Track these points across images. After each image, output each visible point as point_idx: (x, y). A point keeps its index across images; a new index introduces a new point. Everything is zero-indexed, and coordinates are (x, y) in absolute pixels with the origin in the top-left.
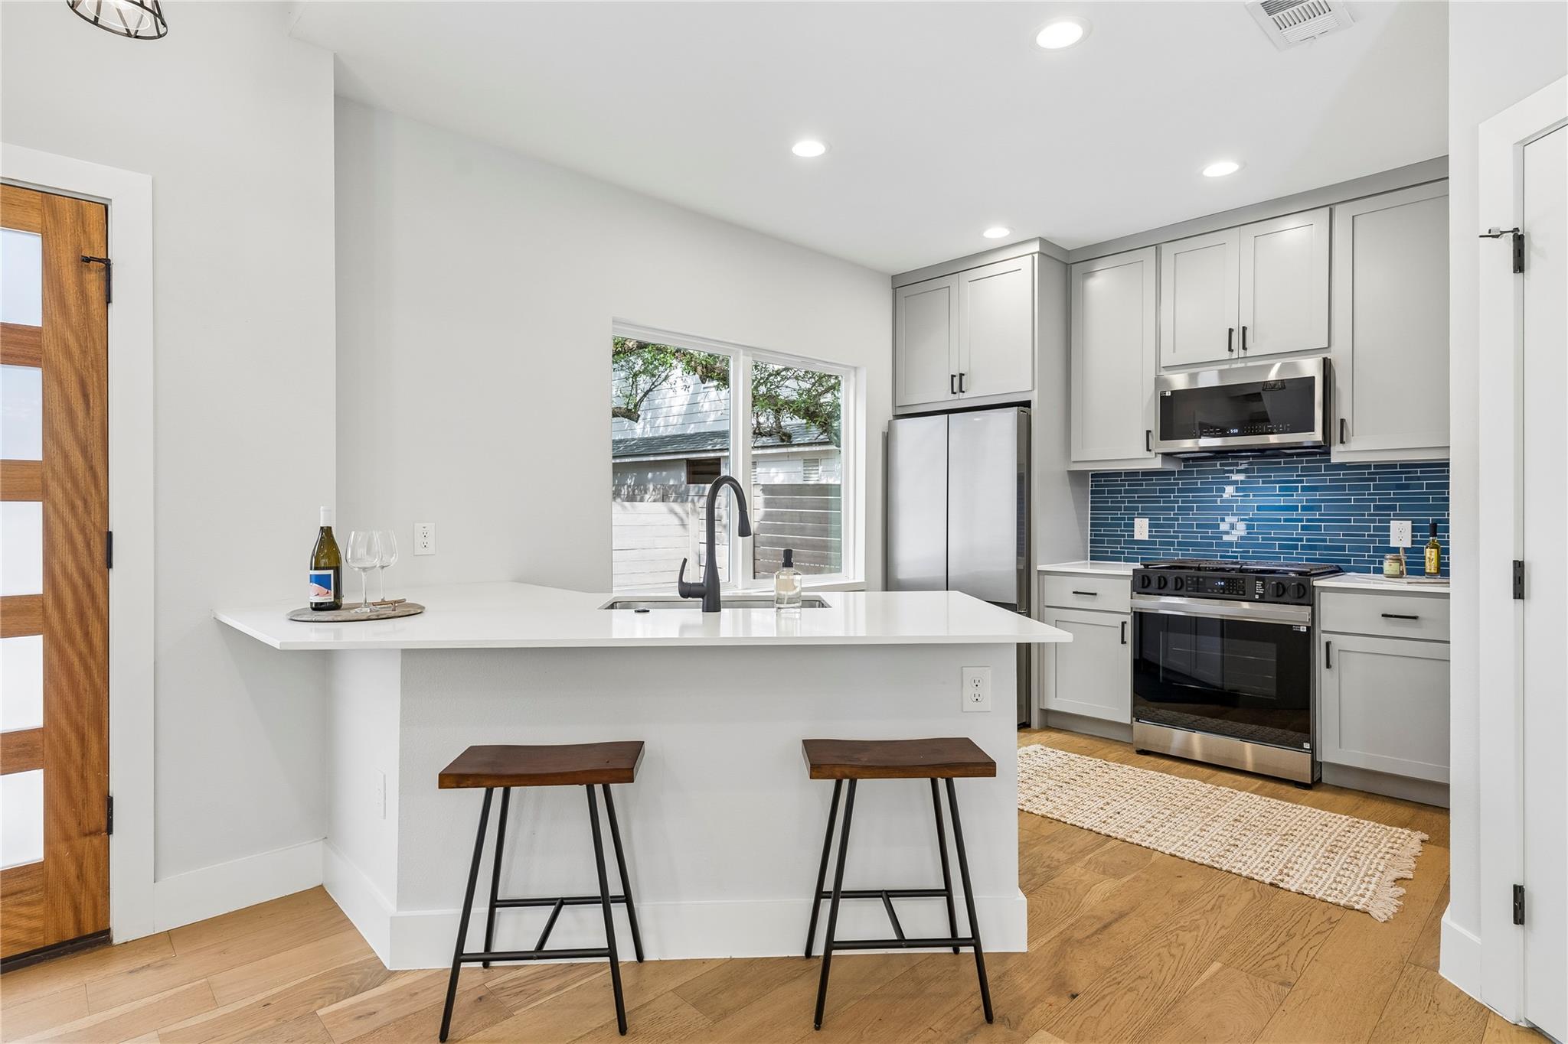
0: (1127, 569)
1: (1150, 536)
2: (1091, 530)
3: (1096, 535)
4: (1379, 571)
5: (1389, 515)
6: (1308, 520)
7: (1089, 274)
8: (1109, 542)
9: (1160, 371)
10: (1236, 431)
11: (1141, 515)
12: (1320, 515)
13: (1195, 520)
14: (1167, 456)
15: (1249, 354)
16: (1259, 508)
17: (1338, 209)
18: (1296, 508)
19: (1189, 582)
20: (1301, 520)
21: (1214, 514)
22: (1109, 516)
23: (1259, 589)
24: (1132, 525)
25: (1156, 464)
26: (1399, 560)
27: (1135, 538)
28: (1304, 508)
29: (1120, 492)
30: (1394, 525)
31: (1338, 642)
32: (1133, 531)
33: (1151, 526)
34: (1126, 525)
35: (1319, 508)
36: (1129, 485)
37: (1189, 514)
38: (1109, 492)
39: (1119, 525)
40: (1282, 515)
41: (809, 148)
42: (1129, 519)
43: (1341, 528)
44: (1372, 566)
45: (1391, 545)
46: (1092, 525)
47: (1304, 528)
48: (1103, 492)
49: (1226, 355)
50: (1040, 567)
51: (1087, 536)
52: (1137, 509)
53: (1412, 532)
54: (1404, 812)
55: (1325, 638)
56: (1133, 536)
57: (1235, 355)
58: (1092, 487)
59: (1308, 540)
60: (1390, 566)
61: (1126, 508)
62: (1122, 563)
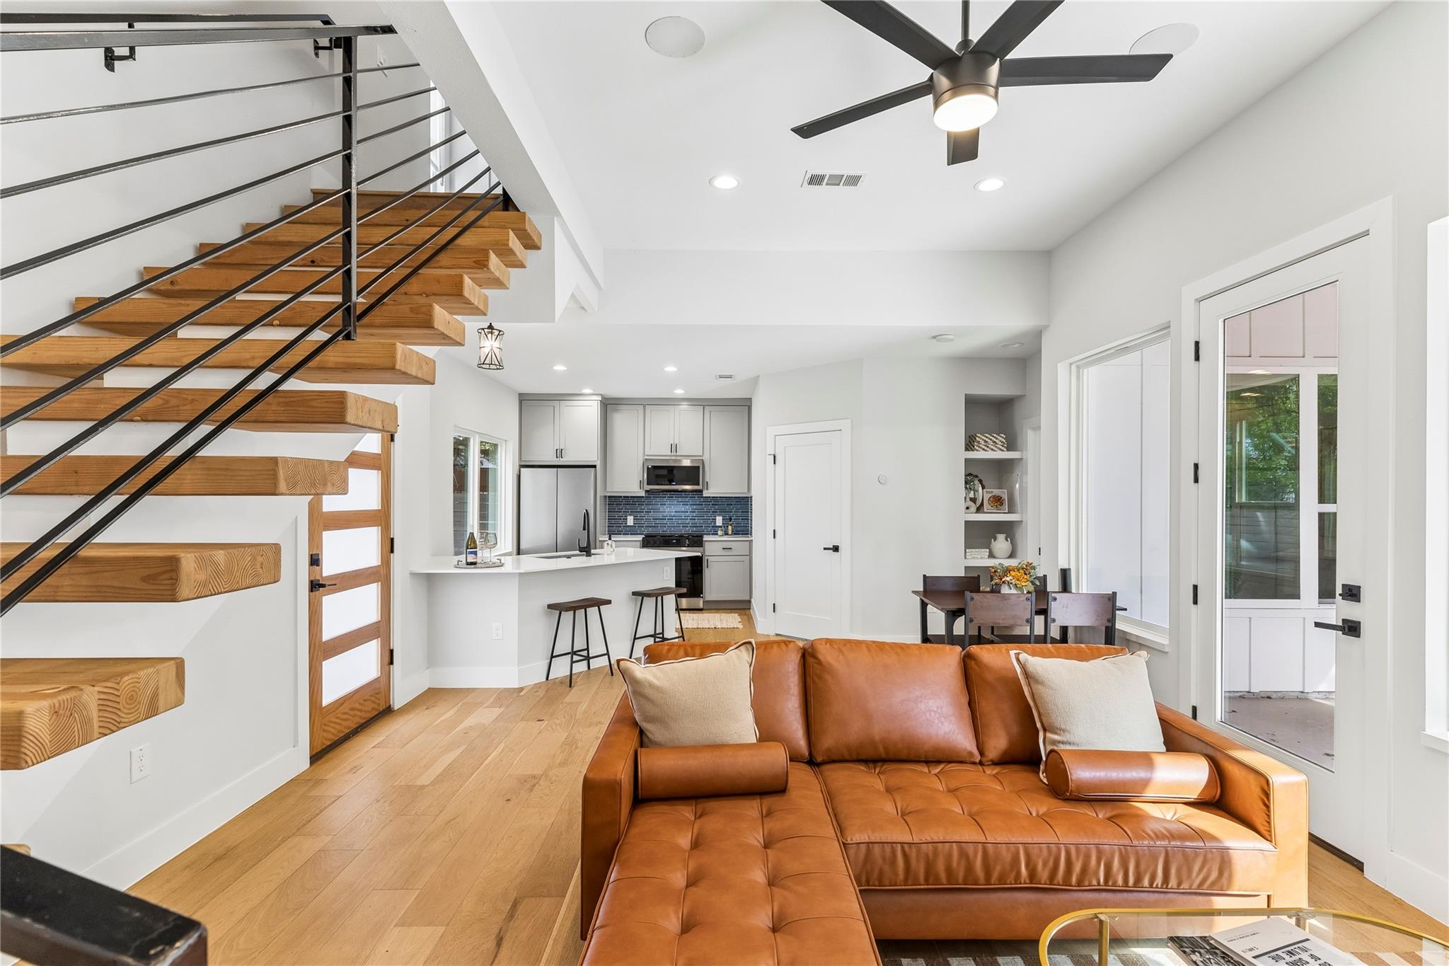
0: (640, 538)
1: (634, 524)
4: (717, 534)
6: (692, 516)
7: (617, 410)
9: (645, 457)
11: (630, 515)
12: (695, 514)
13: (652, 516)
14: (647, 491)
15: (678, 454)
16: (676, 511)
17: (706, 407)
20: (689, 516)
21: (659, 514)
22: (616, 515)
23: (687, 543)
24: (627, 520)
25: (643, 494)
26: (722, 530)
28: (691, 512)
30: (717, 517)
31: (710, 559)
32: (627, 522)
33: (634, 519)
35: (695, 512)
37: (647, 514)
40: (683, 514)
41: (560, 368)
42: (625, 516)
43: (702, 519)
44: (714, 532)
45: (716, 525)
47: (690, 519)
48: (614, 503)
49: (669, 453)
50: (600, 539)
54: (729, 611)
55: (706, 558)
56: (627, 524)
57: (673, 454)
59: (691, 524)
60: (720, 533)
61: (623, 510)
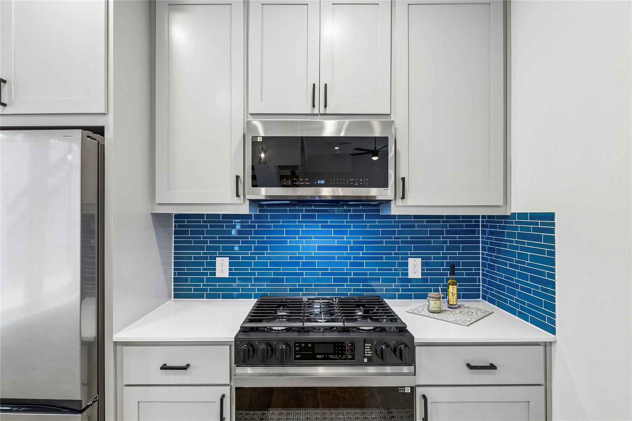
1: (230, 274)
2: (175, 269)
3: (179, 274)
5: (407, 254)
6: (355, 258)
8: (192, 280)
9: (247, 118)
10: (323, 182)
11: (222, 255)
12: (363, 254)
13: (269, 258)
14: (254, 202)
16: (320, 248)
18: (346, 248)
19: (297, 349)
20: (349, 258)
21: (284, 254)
22: (192, 254)
24: (214, 264)
27: (217, 276)
29: (202, 233)
30: (411, 261)
32: (215, 269)
33: (231, 264)
34: (208, 264)
35: (361, 249)
36: (211, 226)
37: (264, 254)
38: (192, 232)
39: (202, 264)
40: (336, 254)
42: (211, 258)
43: (376, 264)
44: (397, 293)
45: (409, 277)
46: (176, 264)
47: (352, 264)
48: (186, 232)
51: (171, 275)
52: (218, 248)
53: (422, 267)
55: (419, 392)
56: (214, 274)
57: (316, 111)
58: (175, 227)
59: (355, 274)
61: (208, 248)
62: (205, 299)
